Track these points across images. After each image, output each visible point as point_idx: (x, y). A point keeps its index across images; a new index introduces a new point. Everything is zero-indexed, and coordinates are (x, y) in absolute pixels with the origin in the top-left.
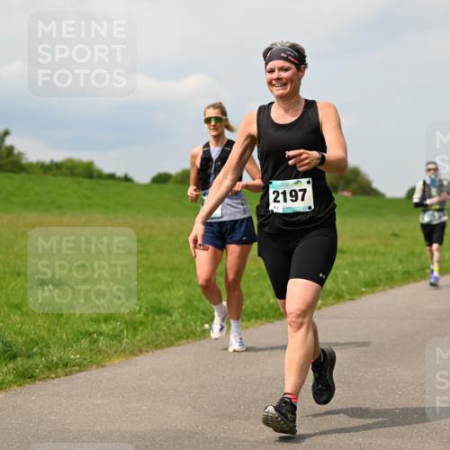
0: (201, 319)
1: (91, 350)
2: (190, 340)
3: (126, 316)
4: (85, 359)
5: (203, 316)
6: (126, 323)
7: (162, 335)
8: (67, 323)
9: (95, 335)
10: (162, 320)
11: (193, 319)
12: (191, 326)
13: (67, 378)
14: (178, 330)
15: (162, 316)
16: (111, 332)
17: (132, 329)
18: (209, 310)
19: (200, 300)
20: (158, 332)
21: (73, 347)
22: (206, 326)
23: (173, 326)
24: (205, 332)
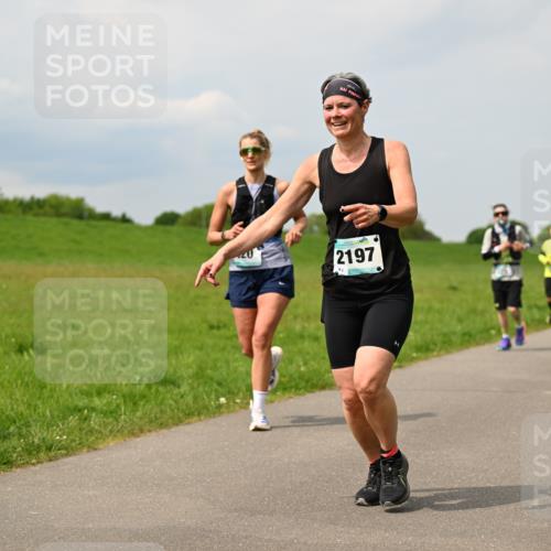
0: (216, 390)
1: (80, 430)
2: (202, 418)
3: (124, 388)
5: (218, 388)
7: (168, 410)
8: (52, 396)
9: (86, 411)
10: (168, 392)
11: (206, 392)
12: (203, 399)
13: (51, 464)
14: (187, 405)
15: (169, 388)
16: (105, 408)
17: (130, 404)
18: (225, 380)
19: (215, 368)
20: (163, 407)
21: (58, 426)
22: (223, 400)
23: (182, 400)
24: (220, 406)
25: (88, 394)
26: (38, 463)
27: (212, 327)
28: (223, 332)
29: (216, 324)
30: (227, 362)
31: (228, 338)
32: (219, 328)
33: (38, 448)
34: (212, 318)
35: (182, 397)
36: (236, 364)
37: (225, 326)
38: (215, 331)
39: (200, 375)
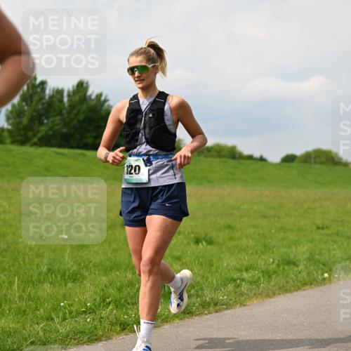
0: (322, 269)
1: (235, 293)
2: (313, 286)
3: (263, 267)
4: (231, 300)
5: (323, 267)
6: (262, 272)
7: (291, 281)
8: (217, 271)
9: (238, 281)
10: (291, 269)
11: (315, 270)
12: (313, 274)
13: (217, 314)
14: (303, 278)
15: (291, 267)
16: (251, 279)
17: (267, 277)
18: (327, 262)
19: (320, 254)
20: (288, 279)
21: (221, 290)
22: (326, 275)
23: (299, 276)
24: (324, 279)
25: (240, 270)
26: (209, 313)
27: (318, 228)
28: (326, 231)
29: (321, 226)
30: (329, 251)
31: (328, 235)
32: (323, 228)
33: (209, 304)
34: (319, 222)
35: (300, 273)
36: (335, 252)
37: (327, 227)
38: (321, 231)
39: (311, 259)
